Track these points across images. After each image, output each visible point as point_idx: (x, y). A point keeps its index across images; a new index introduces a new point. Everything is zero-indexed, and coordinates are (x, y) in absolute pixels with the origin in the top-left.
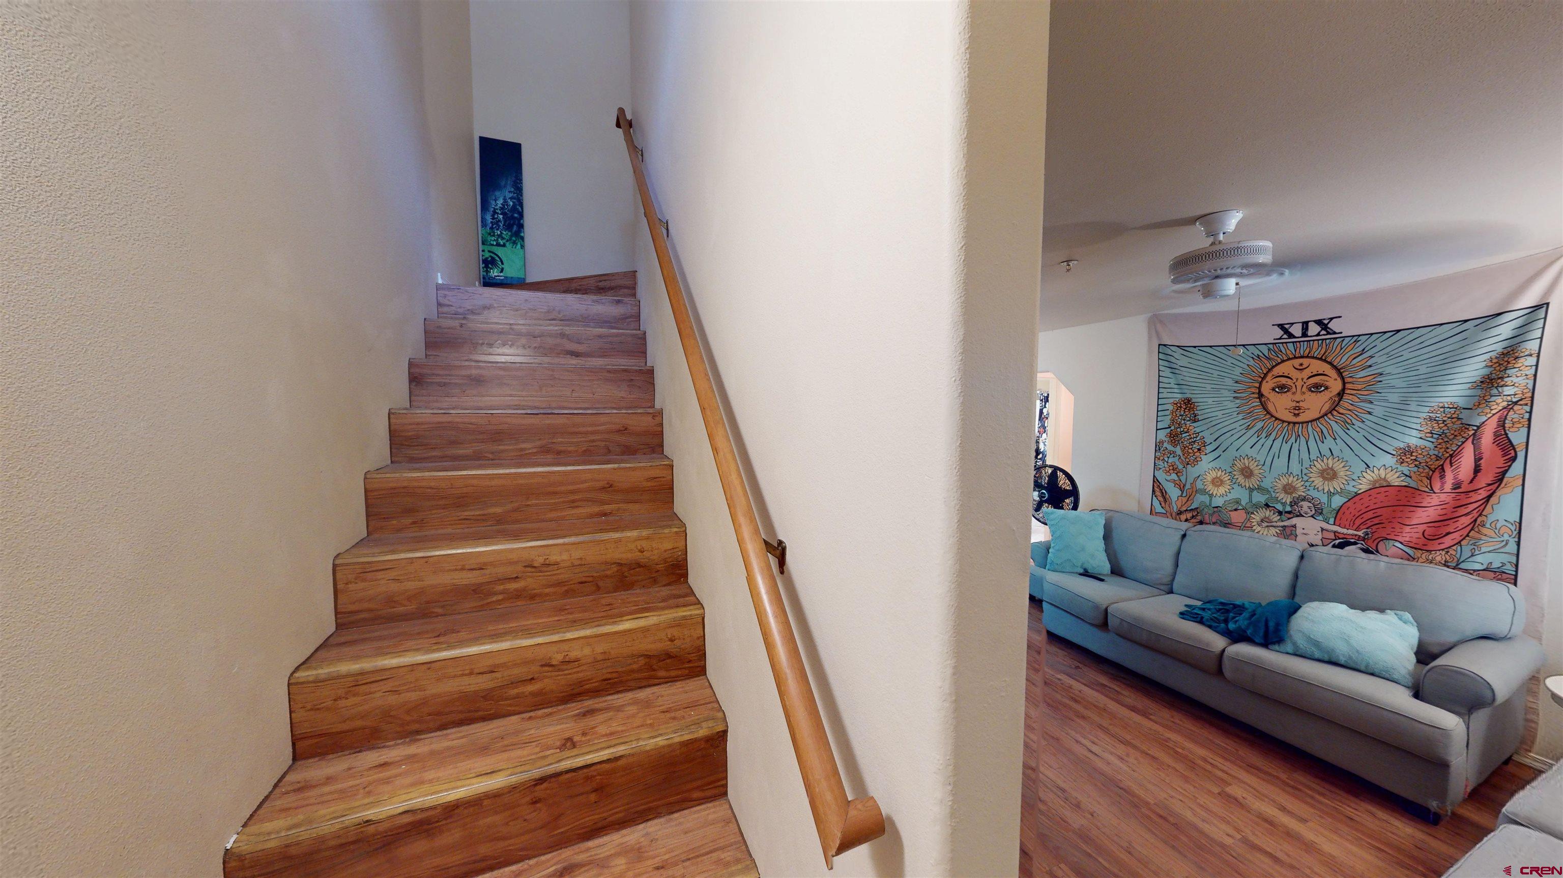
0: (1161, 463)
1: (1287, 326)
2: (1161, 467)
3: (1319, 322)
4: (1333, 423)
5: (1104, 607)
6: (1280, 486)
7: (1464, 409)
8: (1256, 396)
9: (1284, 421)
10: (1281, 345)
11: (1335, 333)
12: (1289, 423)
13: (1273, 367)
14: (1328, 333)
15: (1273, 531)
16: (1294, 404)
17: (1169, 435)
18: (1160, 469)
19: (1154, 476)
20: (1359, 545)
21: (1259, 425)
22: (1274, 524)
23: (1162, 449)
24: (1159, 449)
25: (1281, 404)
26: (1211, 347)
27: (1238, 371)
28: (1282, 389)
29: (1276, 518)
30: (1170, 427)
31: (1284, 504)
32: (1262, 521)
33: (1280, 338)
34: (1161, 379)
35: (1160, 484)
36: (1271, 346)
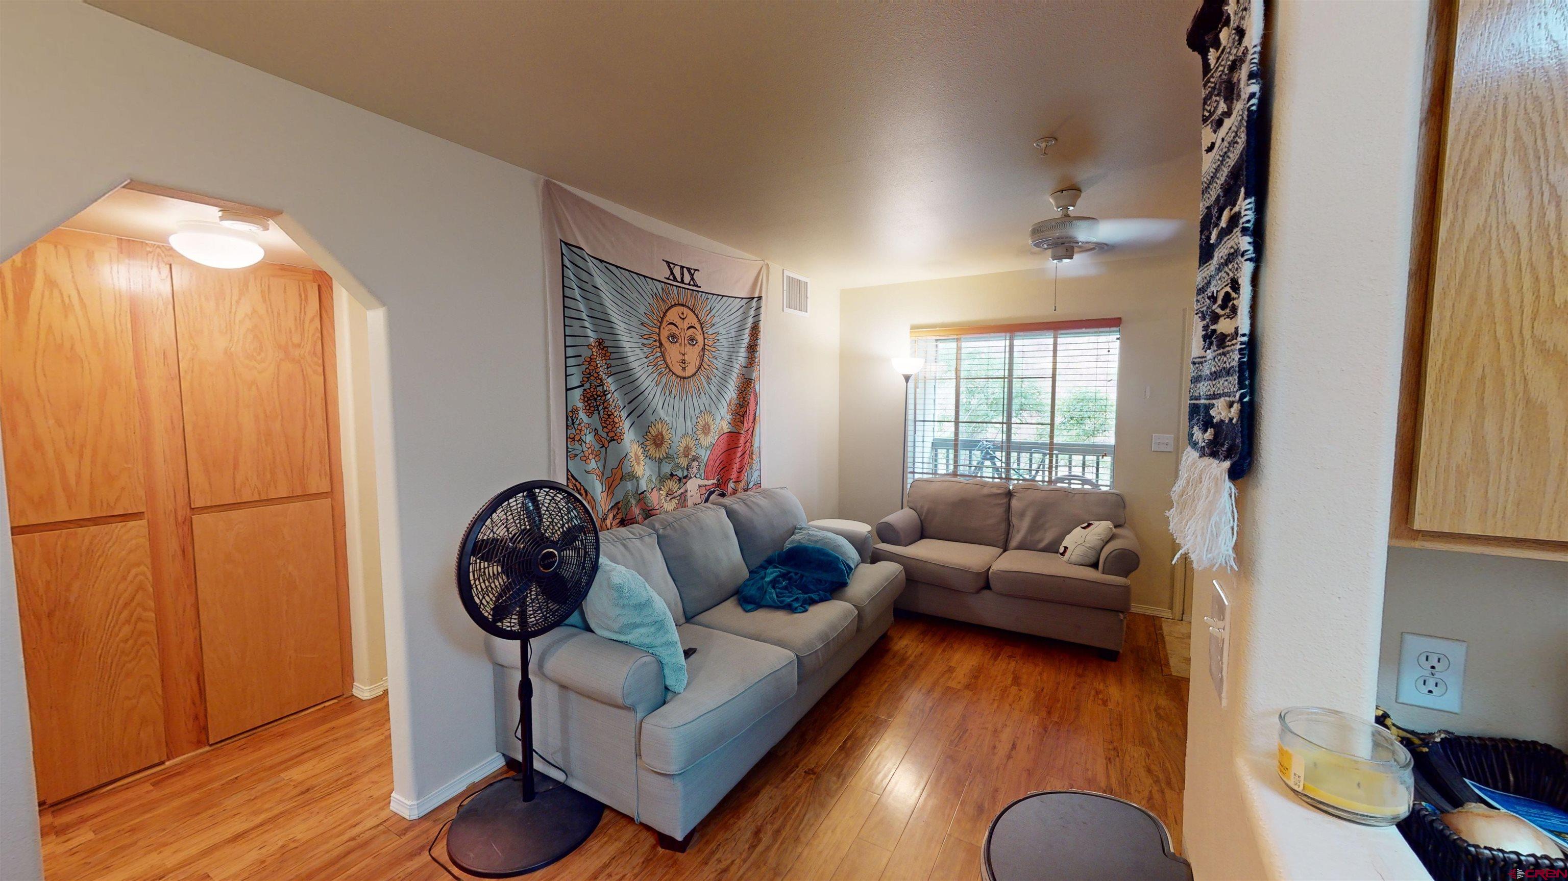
0: (577, 445)
1: (672, 266)
2: (577, 452)
3: (689, 270)
4: (702, 377)
6: (682, 449)
8: (658, 344)
9: (678, 376)
10: (675, 288)
11: (697, 286)
12: (681, 378)
13: (667, 311)
14: (694, 285)
15: (675, 501)
16: (681, 357)
17: (582, 397)
18: (576, 455)
19: (568, 470)
20: (716, 492)
21: (664, 380)
22: (676, 494)
23: (577, 423)
24: (573, 423)
25: (673, 353)
26: (617, 267)
27: (642, 309)
28: (673, 338)
29: (676, 487)
30: (583, 385)
31: (682, 469)
32: (667, 495)
33: (668, 279)
34: (569, 302)
35: (576, 480)
36: (663, 284)
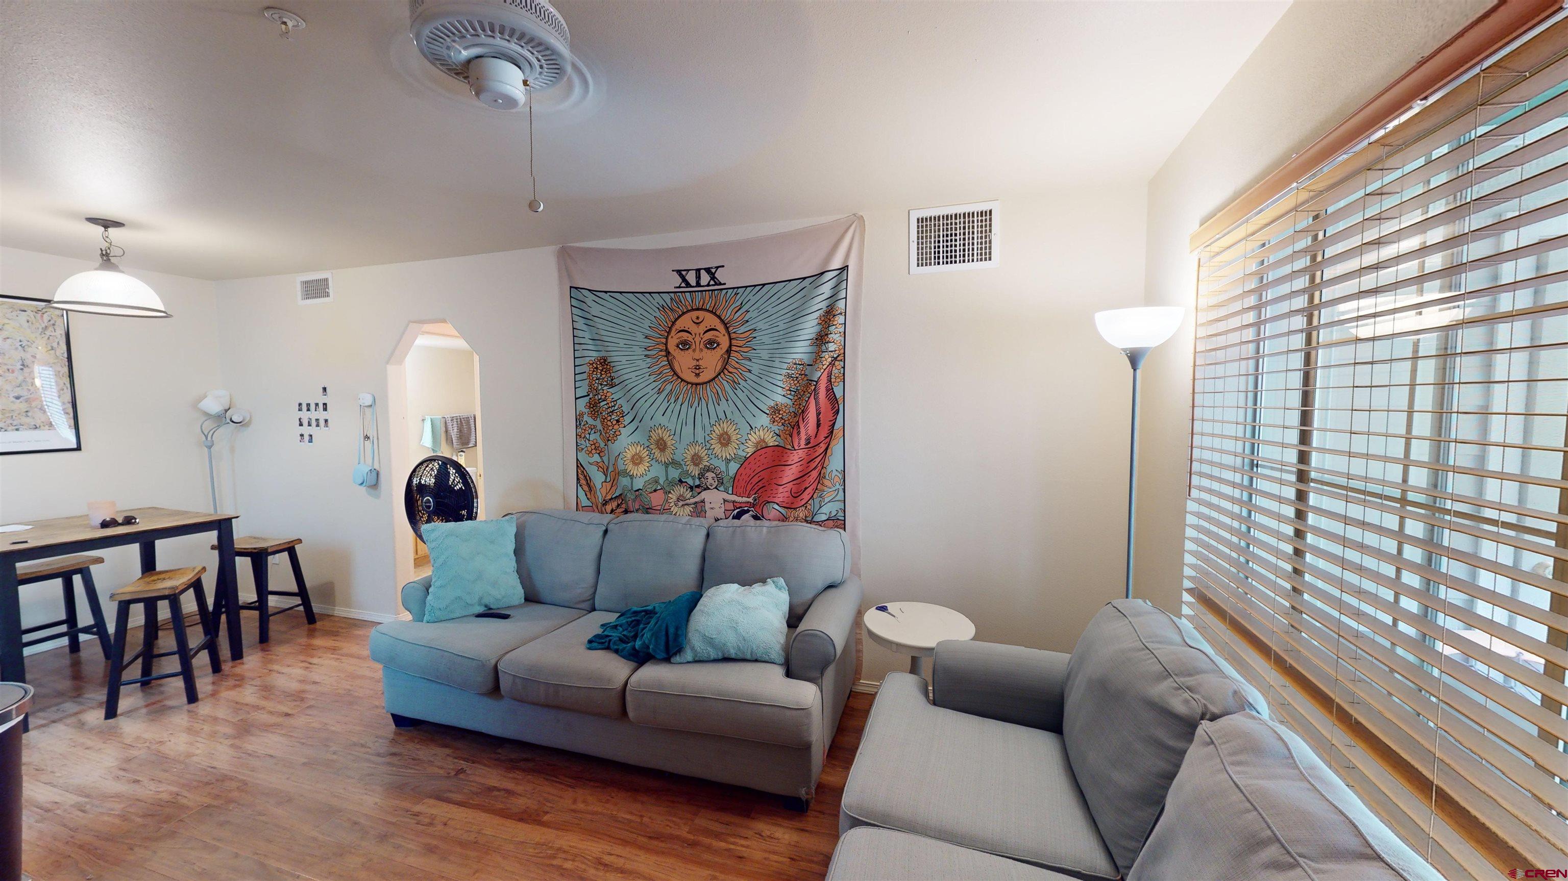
0: (583, 442)
1: (684, 273)
2: (583, 447)
3: (708, 270)
5: (493, 662)
6: (689, 457)
7: (808, 365)
8: (664, 353)
9: (688, 383)
10: (680, 294)
11: (720, 284)
12: (692, 384)
13: (676, 320)
14: (716, 284)
15: (688, 509)
16: (695, 363)
17: (588, 404)
18: (583, 449)
19: (577, 459)
20: (751, 513)
21: (669, 387)
22: (688, 501)
23: (583, 424)
24: (580, 424)
25: (684, 361)
26: (621, 293)
27: (647, 323)
28: (684, 345)
29: (688, 494)
30: (589, 395)
31: (693, 477)
32: (678, 500)
33: (679, 287)
34: (576, 332)
35: (584, 469)
36: (672, 295)
